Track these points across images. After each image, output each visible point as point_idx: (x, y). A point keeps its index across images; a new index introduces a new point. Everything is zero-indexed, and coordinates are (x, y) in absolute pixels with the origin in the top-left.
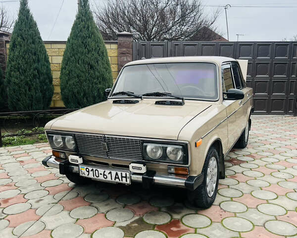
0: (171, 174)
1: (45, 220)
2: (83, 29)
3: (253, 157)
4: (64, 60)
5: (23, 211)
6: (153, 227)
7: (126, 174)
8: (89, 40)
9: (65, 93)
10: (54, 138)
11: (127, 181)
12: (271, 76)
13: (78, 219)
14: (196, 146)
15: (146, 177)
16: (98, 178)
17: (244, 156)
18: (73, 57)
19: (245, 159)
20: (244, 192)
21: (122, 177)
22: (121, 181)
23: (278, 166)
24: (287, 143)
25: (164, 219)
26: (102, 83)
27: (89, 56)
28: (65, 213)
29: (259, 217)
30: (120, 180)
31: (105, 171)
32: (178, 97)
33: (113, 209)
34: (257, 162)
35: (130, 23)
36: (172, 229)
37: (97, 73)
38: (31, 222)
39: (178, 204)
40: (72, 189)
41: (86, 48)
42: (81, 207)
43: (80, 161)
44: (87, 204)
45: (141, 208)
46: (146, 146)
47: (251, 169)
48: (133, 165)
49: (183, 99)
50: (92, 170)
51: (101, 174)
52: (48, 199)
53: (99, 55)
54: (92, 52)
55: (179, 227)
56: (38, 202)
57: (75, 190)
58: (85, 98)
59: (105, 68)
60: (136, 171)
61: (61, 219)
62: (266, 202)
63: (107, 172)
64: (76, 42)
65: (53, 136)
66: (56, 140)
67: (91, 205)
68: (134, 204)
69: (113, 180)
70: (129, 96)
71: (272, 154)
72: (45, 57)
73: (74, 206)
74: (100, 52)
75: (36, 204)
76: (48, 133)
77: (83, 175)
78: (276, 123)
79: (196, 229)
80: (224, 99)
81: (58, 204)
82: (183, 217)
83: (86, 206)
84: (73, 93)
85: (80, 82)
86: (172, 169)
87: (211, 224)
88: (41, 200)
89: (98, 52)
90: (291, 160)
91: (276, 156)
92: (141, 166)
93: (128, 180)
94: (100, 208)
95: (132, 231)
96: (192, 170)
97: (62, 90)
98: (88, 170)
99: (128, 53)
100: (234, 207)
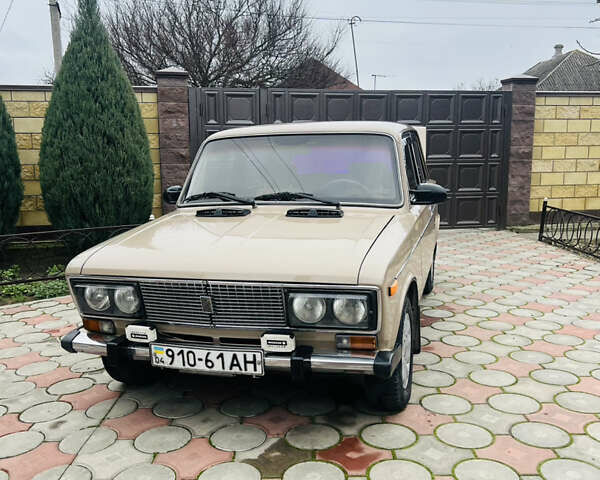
0: (342, 349)
1: (84, 461)
2: (89, 62)
3: (450, 309)
4: (48, 125)
5: (31, 448)
6: (312, 455)
7: (254, 356)
8: (103, 84)
9: (53, 195)
10: (87, 292)
11: (255, 370)
12: (455, 156)
13: (155, 455)
14: (390, 295)
15: (298, 358)
16: (195, 367)
17: (433, 308)
18: (70, 121)
19: (437, 313)
20: (456, 376)
21: (246, 362)
22: (243, 372)
23: (497, 323)
24: (502, 280)
25: (328, 439)
26: (133, 174)
27: (104, 117)
28: (124, 444)
29: (497, 419)
30: (240, 369)
31: (208, 354)
32: (327, 200)
33: (220, 428)
34: (460, 317)
35: (165, 49)
36: (349, 455)
37: (121, 153)
38: (58, 468)
39: (343, 408)
40: (120, 394)
41: (96, 101)
42: (153, 430)
43: (152, 335)
44: (163, 422)
45: (276, 420)
46: (292, 299)
47: (453, 332)
48: (268, 337)
49: (338, 205)
50: (182, 352)
51: (200, 360)
52: (75, 420)
53: (126, 117)
54: (111, 110)
55: (360, 450)
56: (55, 426)
57: (126, 396)
58: (97, 206)
59: (138, 142)
60: (276, 349)
61: (119, 458)
62: (501, 391)
63: (214, 355)
64: (74, 88)
65: (84, 289)
66: (92, 295)
67: (171, 423)
68: (258, 415)
69: (227, 369)
70: (225, 200)
71: (481, 303)
72: (4, 119)
73: (138, 428)
74: (126, 110)
75: (53, 431)
76: (74, 282)
77: (161, 364)
78: (469, 244)
79: (393, 451)
80: (412, 203)
81: (103, 428)
82: (361, 431)
83: (162, 425)
84: (72, 195)
85: (87, 173)
86: (345, 341)
87: (417, 439)
88: (62, 422)
89: (123, 109)
90: (517, 312)
91: (489, 306)
92: (286, 337)
93: (259, 368)
94: (194, 428)
95: (275, 467)
96: (382, 341)
97: (45, 189)
98: (170, 353)
99: (179, 111)
100: (448, 404)
